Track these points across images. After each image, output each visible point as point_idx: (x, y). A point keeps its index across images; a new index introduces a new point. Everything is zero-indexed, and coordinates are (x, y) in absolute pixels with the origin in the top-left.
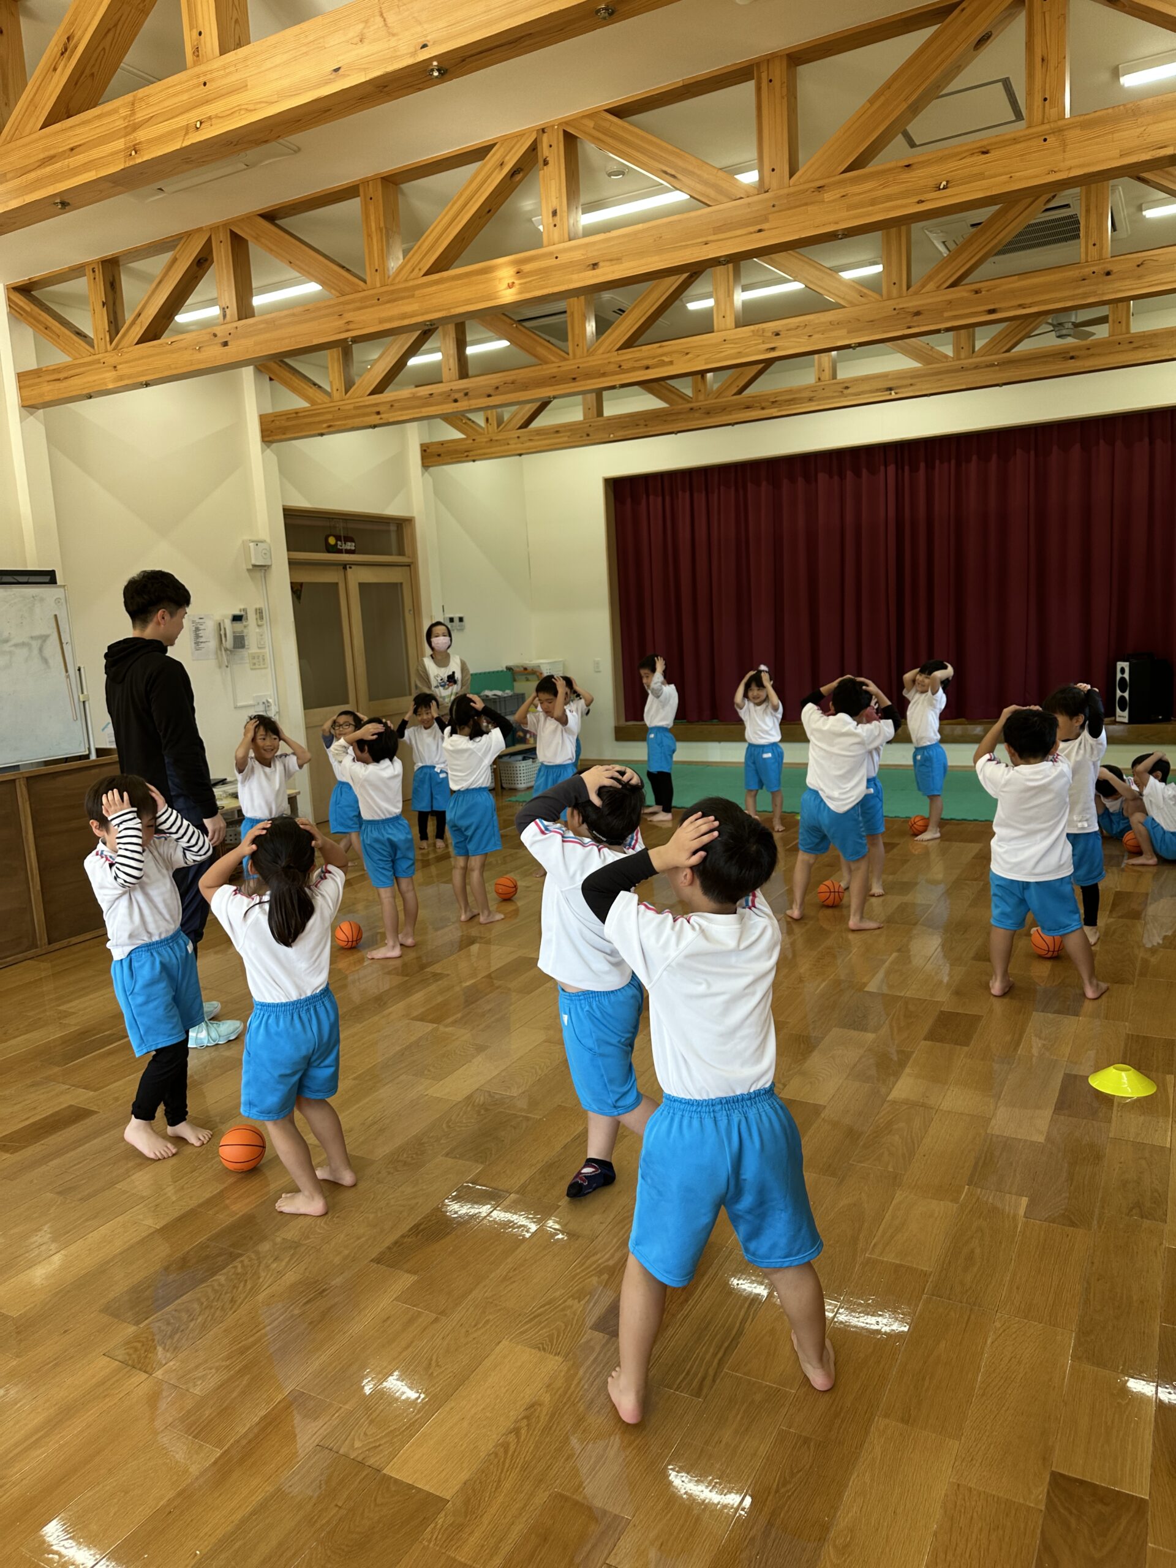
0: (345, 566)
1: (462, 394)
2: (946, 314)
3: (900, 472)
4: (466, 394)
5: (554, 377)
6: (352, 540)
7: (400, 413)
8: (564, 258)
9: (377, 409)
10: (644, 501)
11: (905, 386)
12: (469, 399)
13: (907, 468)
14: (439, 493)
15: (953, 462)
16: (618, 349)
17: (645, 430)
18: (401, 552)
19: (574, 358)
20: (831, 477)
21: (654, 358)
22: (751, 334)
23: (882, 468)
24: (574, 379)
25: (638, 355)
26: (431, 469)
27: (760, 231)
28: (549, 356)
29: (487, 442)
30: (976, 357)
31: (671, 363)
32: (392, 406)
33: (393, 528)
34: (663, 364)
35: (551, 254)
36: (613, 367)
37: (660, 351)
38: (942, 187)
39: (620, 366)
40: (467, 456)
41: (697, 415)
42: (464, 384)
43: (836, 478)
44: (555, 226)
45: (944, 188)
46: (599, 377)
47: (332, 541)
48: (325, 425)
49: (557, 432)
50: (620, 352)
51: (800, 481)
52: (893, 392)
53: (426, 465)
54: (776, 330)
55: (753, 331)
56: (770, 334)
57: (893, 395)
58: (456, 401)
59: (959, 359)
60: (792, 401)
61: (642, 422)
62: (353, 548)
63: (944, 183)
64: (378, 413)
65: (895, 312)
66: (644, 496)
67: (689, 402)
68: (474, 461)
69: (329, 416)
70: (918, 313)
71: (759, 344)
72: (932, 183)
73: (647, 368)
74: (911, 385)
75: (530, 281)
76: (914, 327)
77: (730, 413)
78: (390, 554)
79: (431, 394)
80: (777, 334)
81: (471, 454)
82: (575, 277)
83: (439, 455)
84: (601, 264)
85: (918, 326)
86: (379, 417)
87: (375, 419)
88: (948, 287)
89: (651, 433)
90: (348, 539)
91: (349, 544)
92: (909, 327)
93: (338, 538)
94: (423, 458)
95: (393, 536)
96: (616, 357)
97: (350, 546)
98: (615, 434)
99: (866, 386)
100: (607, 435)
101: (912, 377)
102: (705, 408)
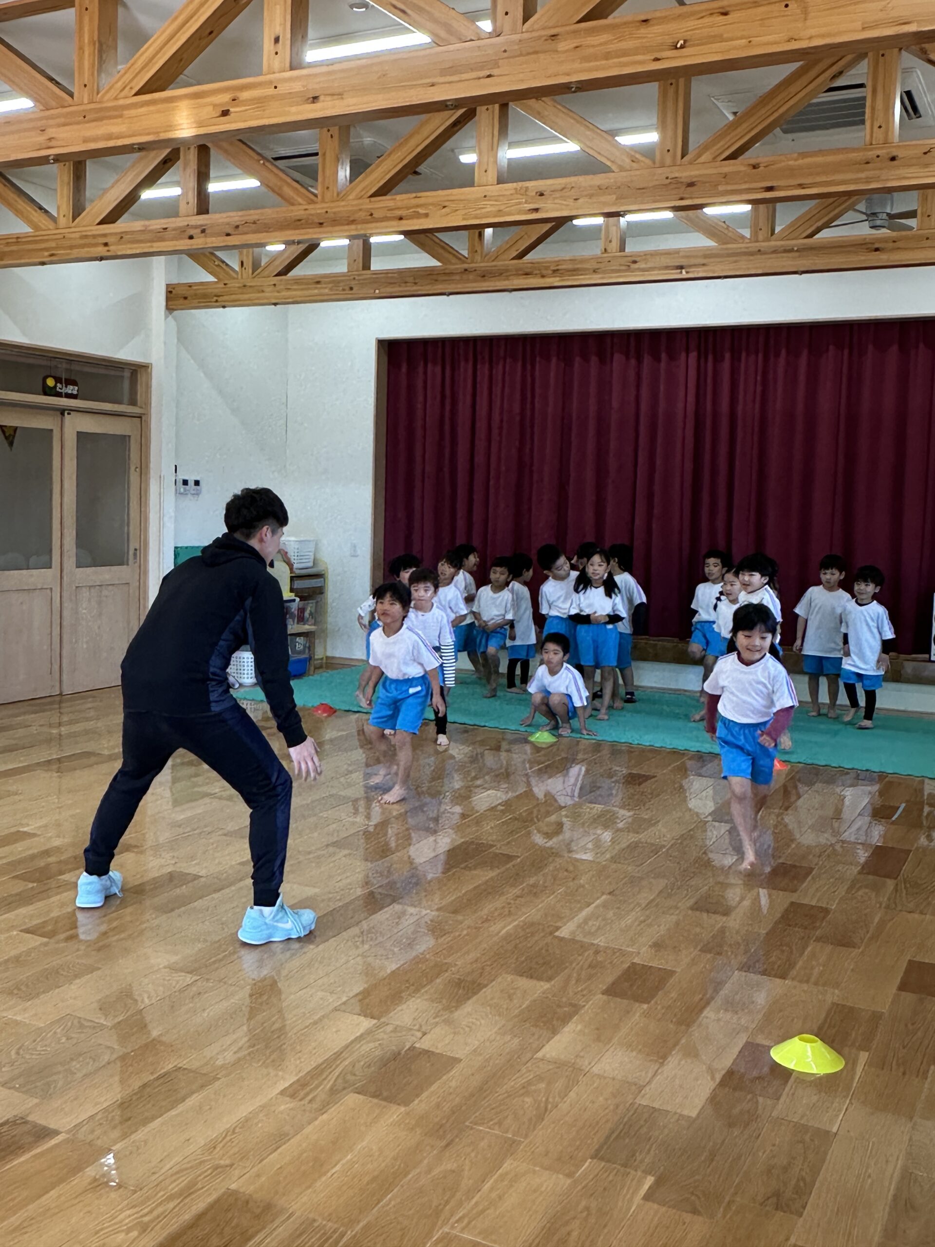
0: (62, 412)
1: (199, 230)
2: (721, 188)
3: (702, 360)
4: (203, 231)
5: (299, 220)
6: (74, 383)
7: (129, 246)
8: (283, 89)
9: (104, 240)
10: (421, 369)
11: (697, 266)
12: (206, 237)
13: (710, 358)
14: (183, 338)
15: (760, 356)
16: (371, 196)
17: (415, 288)
18: (133, 402)
19: (323, 201)
20: (628, 358)
21: (408, 208)
22: (513, 192)
23: (683, 355)
24: (321, 224)
25: (391, 204)
26: (176, 313)
27: (489, 76)
28: (296, 197)
29: (239, 287)
30: (776, 240)
31: (426, 215)
32: (122, 238)
33: (127, 374)
34: (417, 216)
35: (271, 82)
36: (362, 215)
37: (417, 201)
38: (679, 46)
39: (371, 215)
40: (217, 301)
41: (471, 277)
42: (202, 219)
43: (633, 362)
44: (276, 53)
45: (682, 47)
46: (348, 224)
47: (50, 382)
48: (46, 254)
49: (318, 282)
50: (373, 199)
51: (594, 360)
52: (684, 271)
53: (170, 308)
54: (541, 189)
55: (516, 189)
56: (534, 194)
57: (684, 275)
58: (191, 237)
59: (757, 241)
60: (575, 271)
61: (411, 279)
62: (75, 392)
63: (682, 42)
64: (106, 244)
65: (669, 181)
66: (422, 363)
67: (464, 262)
68: (224, 307)
69: (53, 244)
70: (691, 185)
71: (520, 203)
72: (669, 40)
73: (401, 219)
74: (704, 265)
75: (246, 110)
76: (687, 198)
77: (507, 278)
78: (120, 402)
79: (166, 229)
80: (542, 195)
81: (220, 299)
82: (294, 109)
83: (185, 298)
84: (322, 98)
85: (691, 198)
86: (107, 248)
87: (101, 251)
88: (725, 159)
89: (420, 293)
90: (69, 382)
91: (71, 387)
92: (682, 199)
93: (58, 380)
94: (168, 299)
95: (126, 384)
96: (367, 204)
97: (71, 389)
98: (381, 290)
99: (655, 262)
100: (372, 291)
101: (705, 256)
102: (481, 271)
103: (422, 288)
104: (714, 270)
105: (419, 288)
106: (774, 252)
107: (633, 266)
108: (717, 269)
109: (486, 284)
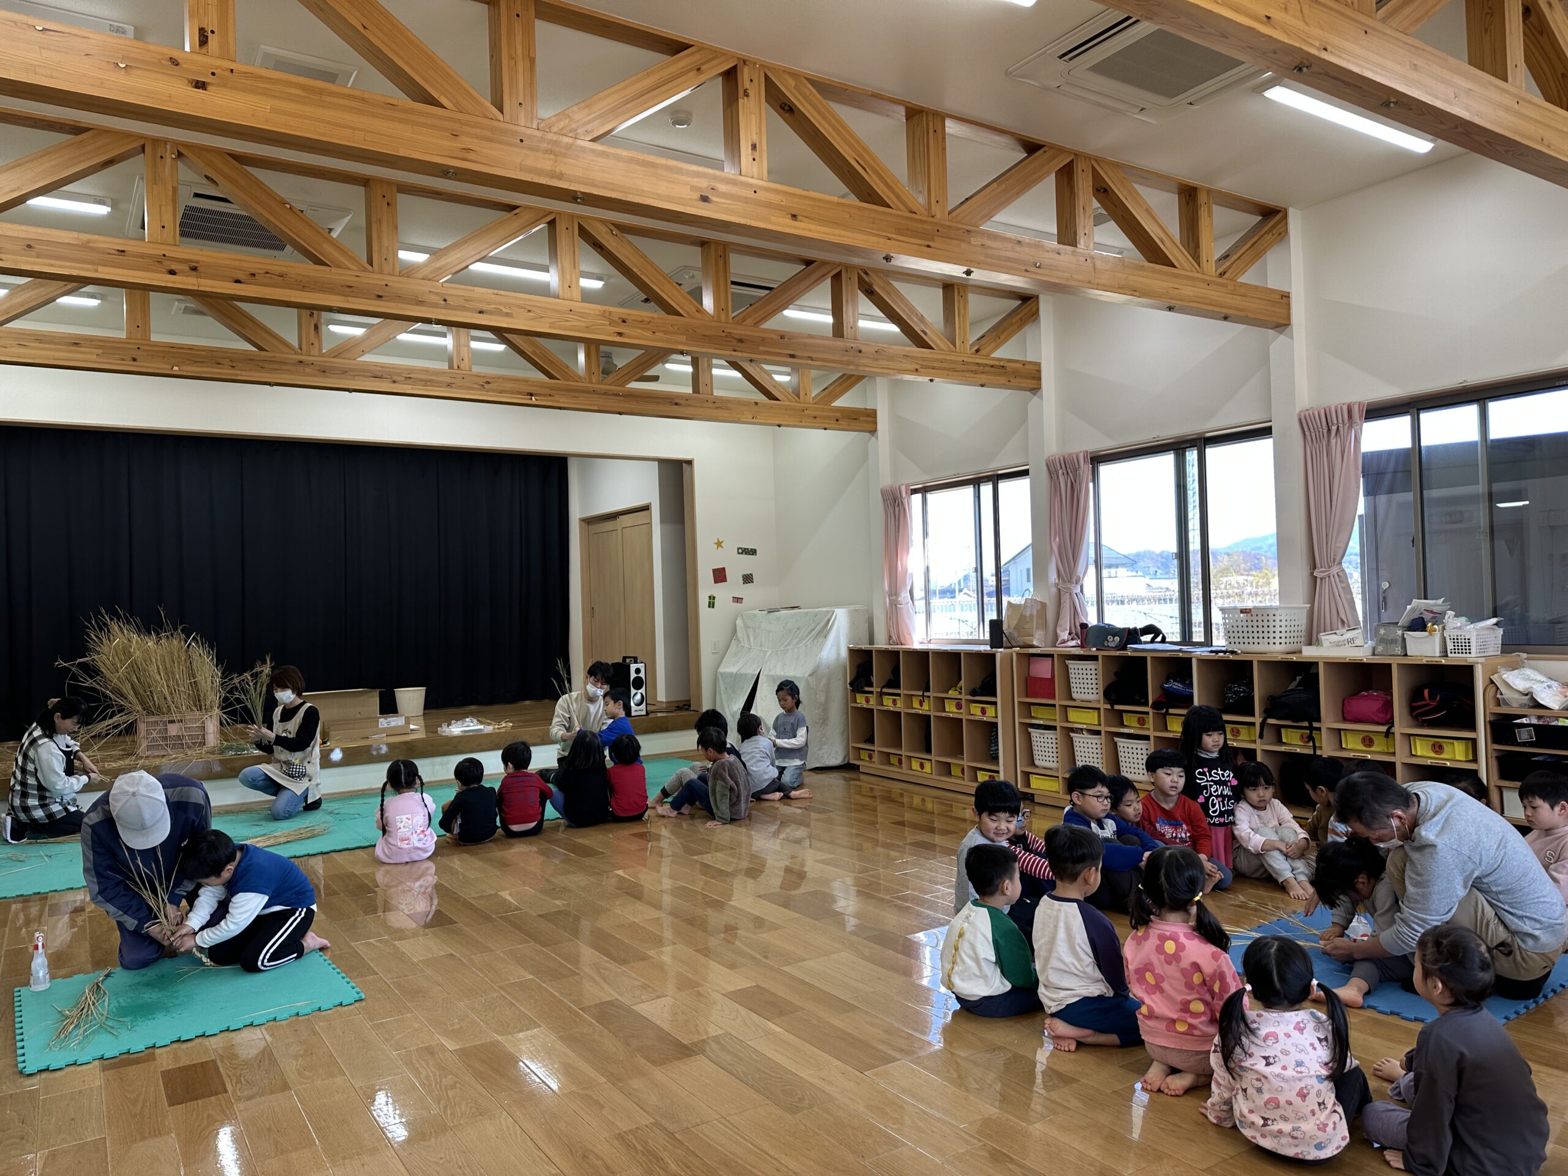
11: (545, 395)
36: (434, 298)
39: (445, 300)
98: (181, 368)
99: (509, 386)
100: (169, 367)
101: (551, 389)
102: (319, 365)
103: (243, 373)
104: (559, 402)
105: (238, 372)
106: (605, 394)
107: (486, 386)
108: (561, 400)
109: (326, 380)
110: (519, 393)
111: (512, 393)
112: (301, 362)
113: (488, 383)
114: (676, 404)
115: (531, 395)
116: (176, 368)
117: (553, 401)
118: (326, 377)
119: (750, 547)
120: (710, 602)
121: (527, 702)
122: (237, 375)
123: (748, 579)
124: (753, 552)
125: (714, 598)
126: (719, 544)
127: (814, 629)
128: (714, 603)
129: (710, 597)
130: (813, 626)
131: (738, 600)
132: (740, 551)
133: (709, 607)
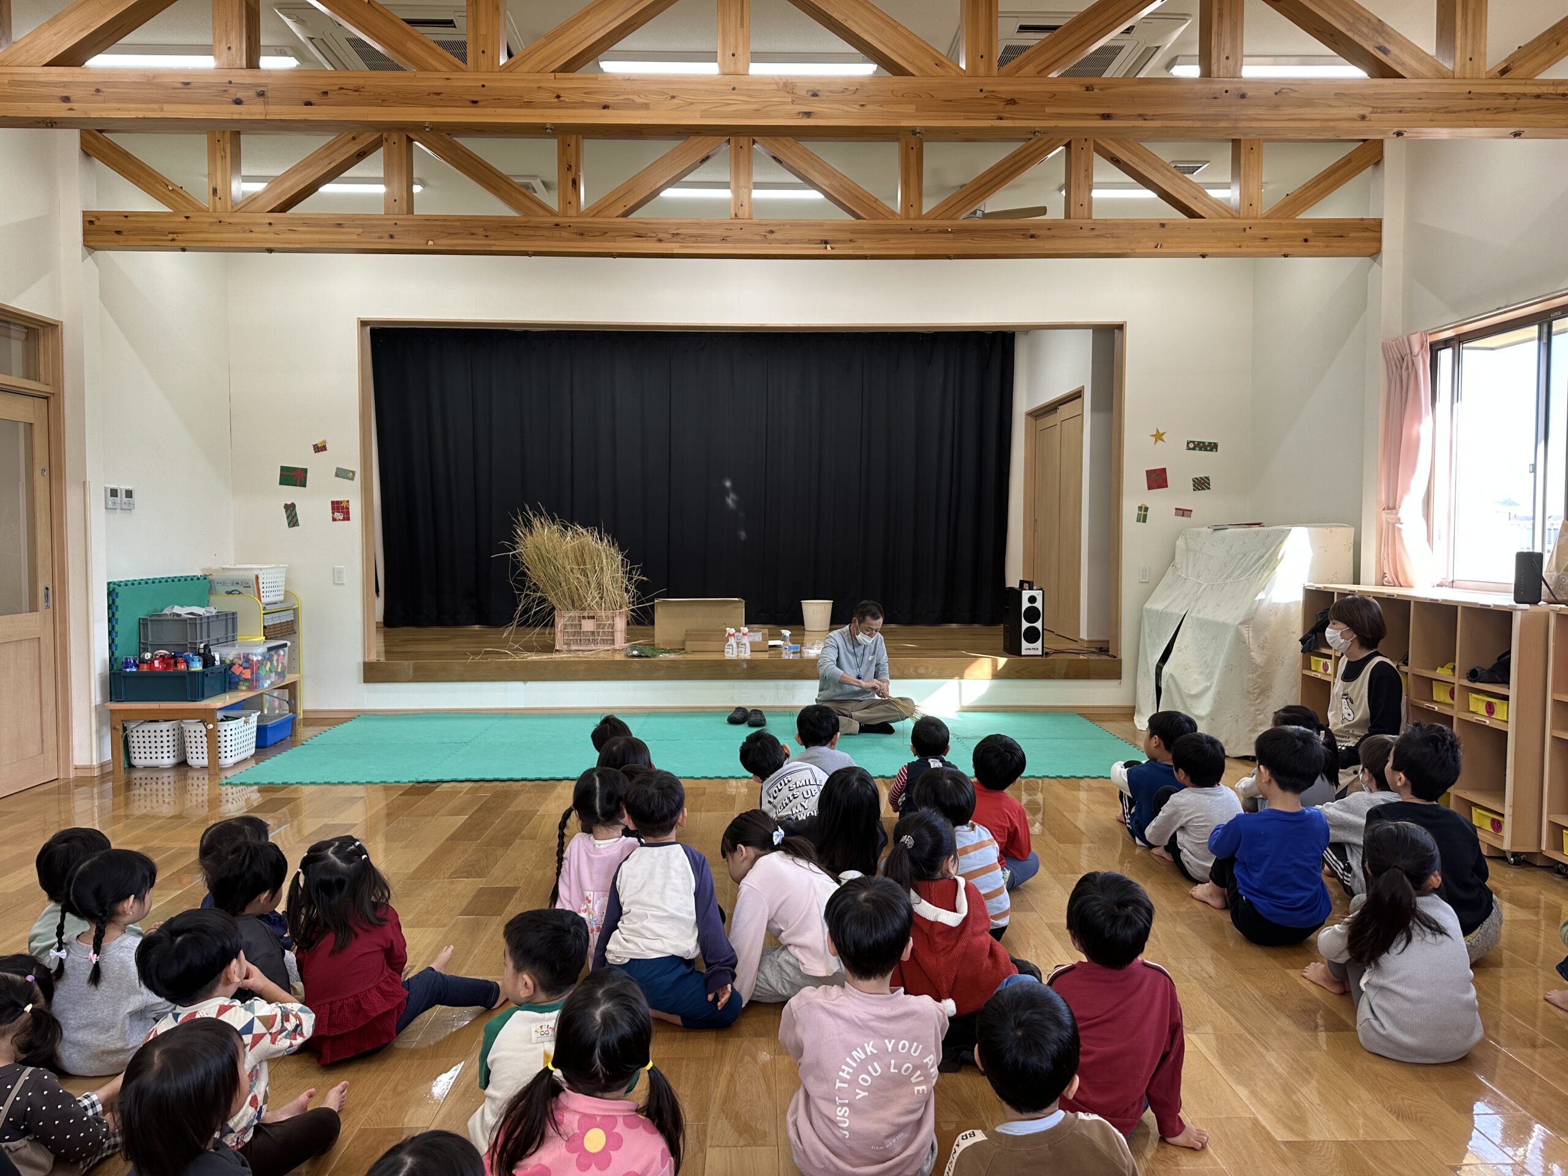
1: (252, 93)
4: (261, 94)
5: (439, 94)
11: (844, 242)
12: (266, 103)
16: (558, 70)
18: (32, 375)
19: (477, 70)
24: (474, 102)
30: (928, 219)
31: (646, 106)
36: (544, 96)
39: (558, 97)
40: (173, 240)
41: (565, 234)
49: (338, 226)
50: (559, 75)
52: (828, 246)
53: (90, 246)
54: (813, 87)
56: (804, 93)
57: (829, 250)
58: (238, 102)
59: (908, 218)
60: (697, 238)
61: (480, 231)
64: (66, 99)
65: (982, 95)
67: (553, 216)
68: (184, 249)
70: (1012, 102)
71: (784, 103)
73: (605, 107)
74: (851, 240)
76: (1008, 119)
77: (613, 239)
79: (188, 83)
80: (815, 95)
81: (180, 237)
83: (118, 232)
85: (1013, 119)
89: (494, 249)
94: (86, 233)
96: (551, 82)
98: (437, 242)
99: (795, 234)
100: (423, 242)
101: (853, 232)
102: (577, 227)
103: (497, 243)
104: (862, 248)
105: (492, 242)
106: (927, 231)
107: (770, 236)
108: (866, 246)
109: (586, 244)
110: (810, 241)
111: (801, 242)
112: (557, 225)
113: (772, 232)
114: (1032, 236)
115: (826, 242)
116: (431, 243)
117: (854, 248)
118: (584, 241)
119: (1207, 440)
120: (1139, 515)
121: (954, 626)
122: (492, 245)
123: (1201, 484)
124: (1213, 447)
125: (1146, 509)
126: (1158, 437)
127: (1261, 557)
128: (1145, 516)
129: (1140, 508)
130: (1263, 551)
131: (1183, 512)
132: (1191, 445)
133: (1138, 521)
